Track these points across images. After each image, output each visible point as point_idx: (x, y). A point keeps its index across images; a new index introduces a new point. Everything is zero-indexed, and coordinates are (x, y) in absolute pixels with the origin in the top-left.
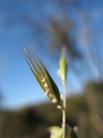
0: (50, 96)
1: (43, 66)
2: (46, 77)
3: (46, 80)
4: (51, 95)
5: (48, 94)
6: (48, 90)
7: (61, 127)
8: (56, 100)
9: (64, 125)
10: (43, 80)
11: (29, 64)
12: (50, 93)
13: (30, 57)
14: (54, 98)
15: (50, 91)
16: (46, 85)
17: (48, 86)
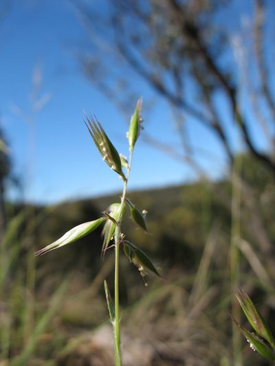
2: (105, 141)
3: (105, 144)
4: (110, 161)
5: (106, 159)
6: (107, 155)
7: (120, 202)
10: (102, 144)
14: (113, 165)
15: (109, 156)
16: (104, 149)
17: (107, 150)
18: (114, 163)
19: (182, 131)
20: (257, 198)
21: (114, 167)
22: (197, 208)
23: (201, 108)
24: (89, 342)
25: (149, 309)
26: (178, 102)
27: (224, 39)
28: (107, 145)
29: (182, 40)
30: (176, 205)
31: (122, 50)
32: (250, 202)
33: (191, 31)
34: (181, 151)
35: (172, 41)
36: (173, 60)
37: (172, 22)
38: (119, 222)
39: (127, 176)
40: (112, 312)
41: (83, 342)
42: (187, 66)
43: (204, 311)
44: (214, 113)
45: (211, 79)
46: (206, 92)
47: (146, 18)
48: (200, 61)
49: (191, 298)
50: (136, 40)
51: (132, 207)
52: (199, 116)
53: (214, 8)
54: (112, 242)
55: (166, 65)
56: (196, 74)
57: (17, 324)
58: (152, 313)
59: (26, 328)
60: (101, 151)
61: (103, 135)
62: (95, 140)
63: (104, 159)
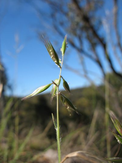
2: (52, 49)
3: (52, 51)
10: (51, 51)
11: (44, 43)
12: (54, 58)
16: (52, 53)
17: (53, 54)
18: (56, 60)
19: (83, 63)
20: (117, 93)
21: (56, 61)
22: (90, 98)
23: (91, 53)
24: (42, 157)
25: (69, 142)
26: (81, 51)
27: (100, 23)
29: (82, 23)
30: (80, 97)
31: (56, 28)
32: (113, 95)
33: (86, 19)
34: (82, 73)
35: (78, 24)
36: (78, 32)
37: (78, 15)
40: (56, 125)
41: (40, 157)
42: (84, 35)
43: (94, 142)
44: (97, 55)
45: (95, 40)
46: (93, 46)
47: (66, 14)
48: (90, 32)
49: (88, 137)
50: (62, 24)
51: (64, 80)
52: (90, 57)
53: (96, 9)
55: (75, 34)
56: (88, 38)
57: (11, 148)
58: (71, 143)
59: (15, 149)
60: (50, 54)
61: (51, 47)
62: (47, 49)
63: (52, 57)
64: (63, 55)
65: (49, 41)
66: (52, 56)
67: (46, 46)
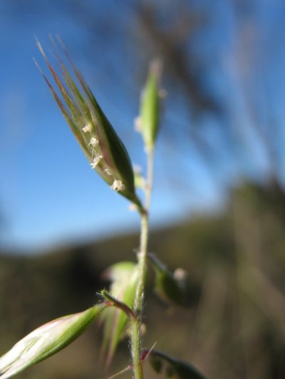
0: (106, 173)
1: (85, 88)
2: (94, 119)
3: (95, 129)
4: (108, 170)
5: (100, 165)
6: (101, 157)
7: (134, 260)
8: (121, 185)
9: (142, 255)
10: (87, 128)
11: (50, 86)
12: (105, 165)
13: (52, 67)
14: (117, 180)
15: (105, 159)
16: (94, 141)
17: (101, 144)
18: (118, 175)
21: (118, 184)
28: (101, 130)
38: (138, 311)
39: (147, 204)
51: (161, 270)
54: (124, 345)
60: (85, 146)
61: (88, 103)
62: (71, 121)
63: (94, 164)
64: (148, 147)
65: (78, 74)
66: (99, 157)
67: (60, 105)
